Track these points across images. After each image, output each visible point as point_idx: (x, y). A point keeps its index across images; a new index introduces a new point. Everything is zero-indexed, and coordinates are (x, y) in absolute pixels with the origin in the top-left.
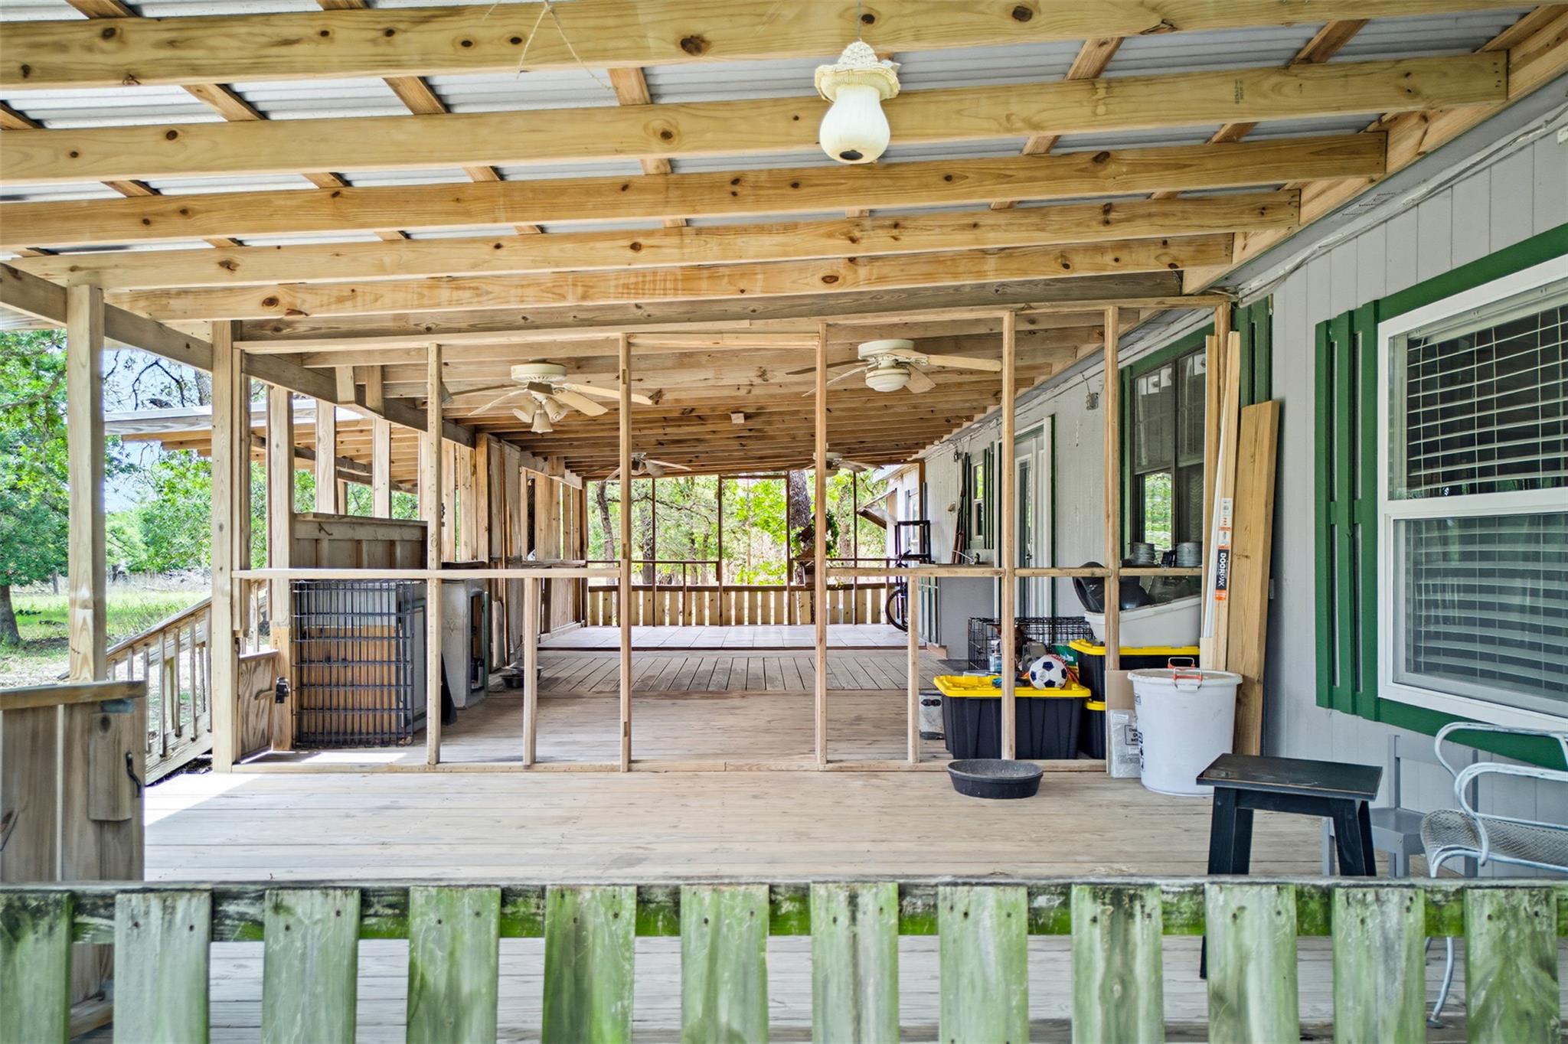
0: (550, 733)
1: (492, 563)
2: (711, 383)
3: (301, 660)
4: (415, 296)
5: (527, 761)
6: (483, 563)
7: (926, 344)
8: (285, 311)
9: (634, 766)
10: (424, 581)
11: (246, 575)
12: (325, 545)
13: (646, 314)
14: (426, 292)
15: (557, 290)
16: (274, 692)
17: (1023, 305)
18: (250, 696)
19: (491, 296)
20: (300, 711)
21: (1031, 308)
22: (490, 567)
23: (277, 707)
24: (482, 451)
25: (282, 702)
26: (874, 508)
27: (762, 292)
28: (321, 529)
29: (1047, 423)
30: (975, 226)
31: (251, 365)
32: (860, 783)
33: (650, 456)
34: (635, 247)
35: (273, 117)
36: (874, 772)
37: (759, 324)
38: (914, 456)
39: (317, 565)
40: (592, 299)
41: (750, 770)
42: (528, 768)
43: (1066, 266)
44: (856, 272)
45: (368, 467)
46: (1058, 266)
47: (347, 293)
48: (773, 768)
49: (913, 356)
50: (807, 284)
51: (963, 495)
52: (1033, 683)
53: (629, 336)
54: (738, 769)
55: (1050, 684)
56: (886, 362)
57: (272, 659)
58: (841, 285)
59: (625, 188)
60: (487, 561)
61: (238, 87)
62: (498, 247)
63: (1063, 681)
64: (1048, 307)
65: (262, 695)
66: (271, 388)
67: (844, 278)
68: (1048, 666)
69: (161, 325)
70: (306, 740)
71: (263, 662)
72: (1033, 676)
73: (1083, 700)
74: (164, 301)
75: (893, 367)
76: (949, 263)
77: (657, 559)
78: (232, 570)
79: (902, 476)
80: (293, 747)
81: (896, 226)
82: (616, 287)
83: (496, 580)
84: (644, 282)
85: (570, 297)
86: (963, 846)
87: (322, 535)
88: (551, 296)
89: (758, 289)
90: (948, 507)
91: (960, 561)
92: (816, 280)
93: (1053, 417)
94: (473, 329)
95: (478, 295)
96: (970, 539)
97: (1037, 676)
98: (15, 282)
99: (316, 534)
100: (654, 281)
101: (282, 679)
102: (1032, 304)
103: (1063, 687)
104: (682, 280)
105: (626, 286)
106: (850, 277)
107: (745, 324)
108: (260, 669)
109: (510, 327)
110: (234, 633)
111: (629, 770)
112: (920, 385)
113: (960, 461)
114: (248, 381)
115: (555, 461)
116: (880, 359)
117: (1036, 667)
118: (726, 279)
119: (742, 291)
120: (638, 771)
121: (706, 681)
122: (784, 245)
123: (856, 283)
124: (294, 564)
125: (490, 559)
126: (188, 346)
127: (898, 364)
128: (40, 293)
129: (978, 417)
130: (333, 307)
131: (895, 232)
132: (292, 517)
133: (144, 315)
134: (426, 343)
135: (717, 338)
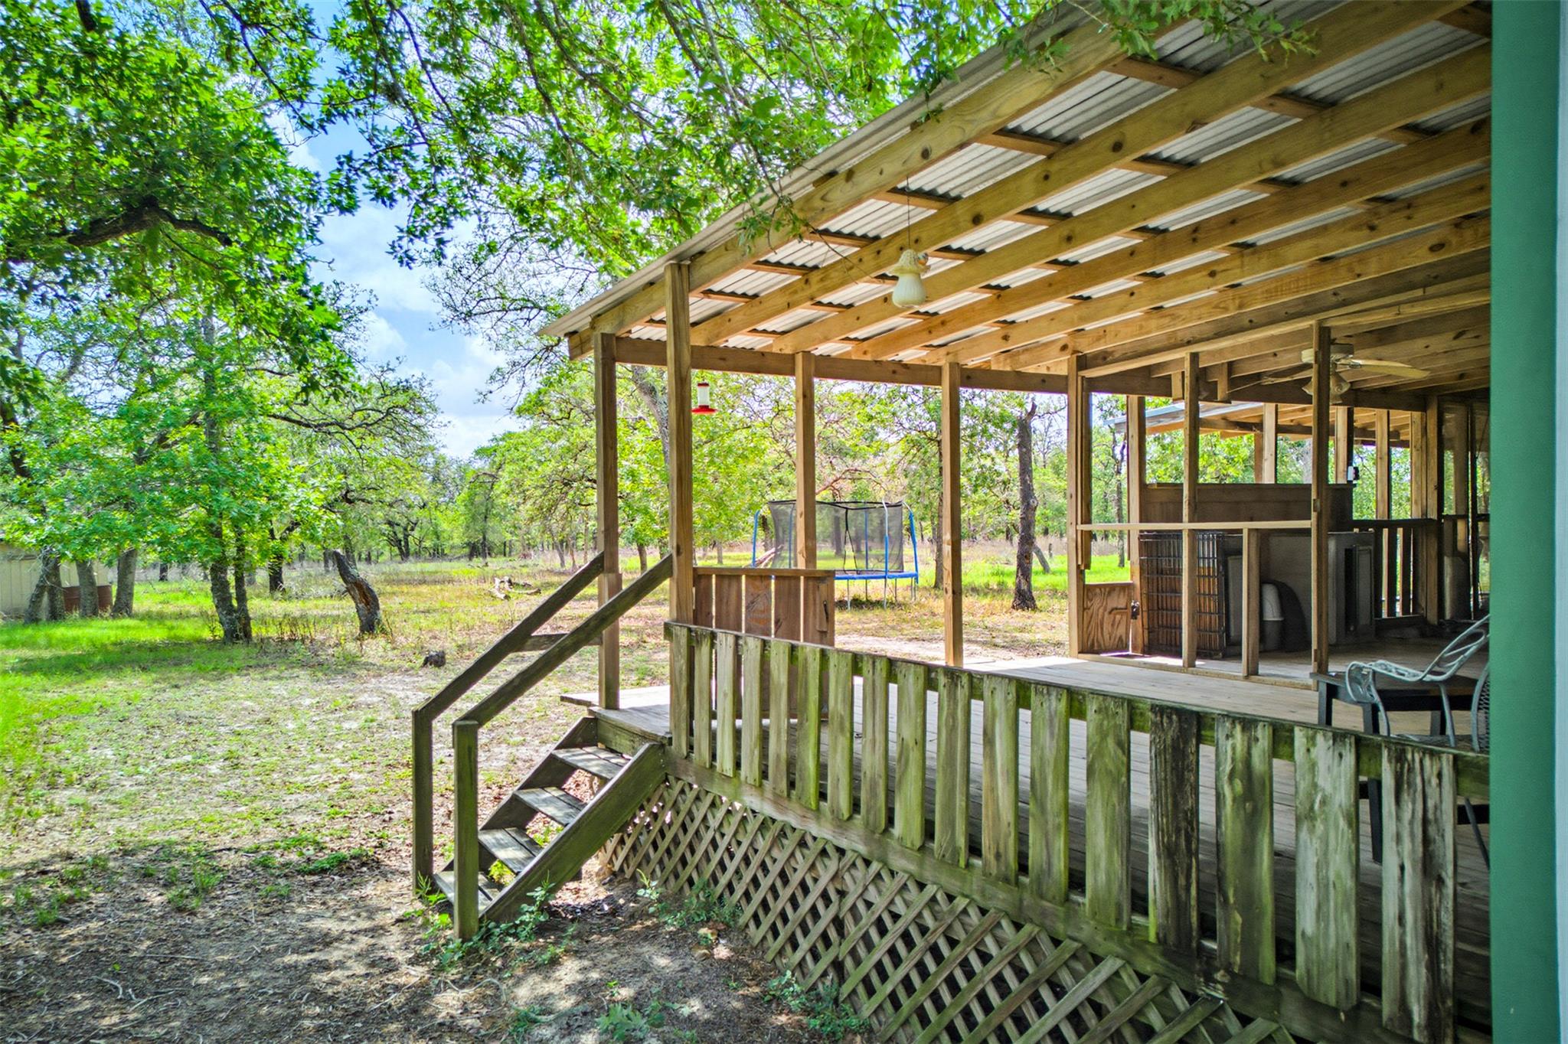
6: (1431, 519)
8: (1071, 352)
11: (1086, 527)
13: (1341, 300)
15: (1222, 305)
16: (1131, 609)
23: (1132, 621)
24: (1432, 412)
25: (1135, 618)
27: (1378, 271)
34: (1212, 274)
35: (988, 250)
37: (1431, 290)
40: (1250, 305)
42: (1246, 677)
47: (1102, 333)
50: (1417, 257)
53: (1320, 322)
57: (1125, 587)
59: (1132, 254)
60: (1435, 517)
61: (955, 245)
62: (1132, 294)
65: (1115, 612)
67: (1451, 243)
69: (1019, 372)
70: (1157, 649)
74: (1016, 358)
80: (1144, 652)
82: (1262, 293)
85: (1231, 307)
88: (1218, 310)
89: (1373, 270)
92: (1425, 252)
94: (1219, 335)
100: (1289, 283)
101: (1135, 602)
105: (1269, 291)
107: (1419, 293)
108: (1115, 595)
109: (1242, 330)
110: (1078, 567)
114: (1089, 396)
119: (1359, 275)
122: (1317, 246)
124: (1143, 519)
125: (1441, 516)
126: (1045, 381)
130: (1095, 344)
132: (1143, 486)
133: (1008, 369)
134: (1184, 354)
135: (1395, 310)
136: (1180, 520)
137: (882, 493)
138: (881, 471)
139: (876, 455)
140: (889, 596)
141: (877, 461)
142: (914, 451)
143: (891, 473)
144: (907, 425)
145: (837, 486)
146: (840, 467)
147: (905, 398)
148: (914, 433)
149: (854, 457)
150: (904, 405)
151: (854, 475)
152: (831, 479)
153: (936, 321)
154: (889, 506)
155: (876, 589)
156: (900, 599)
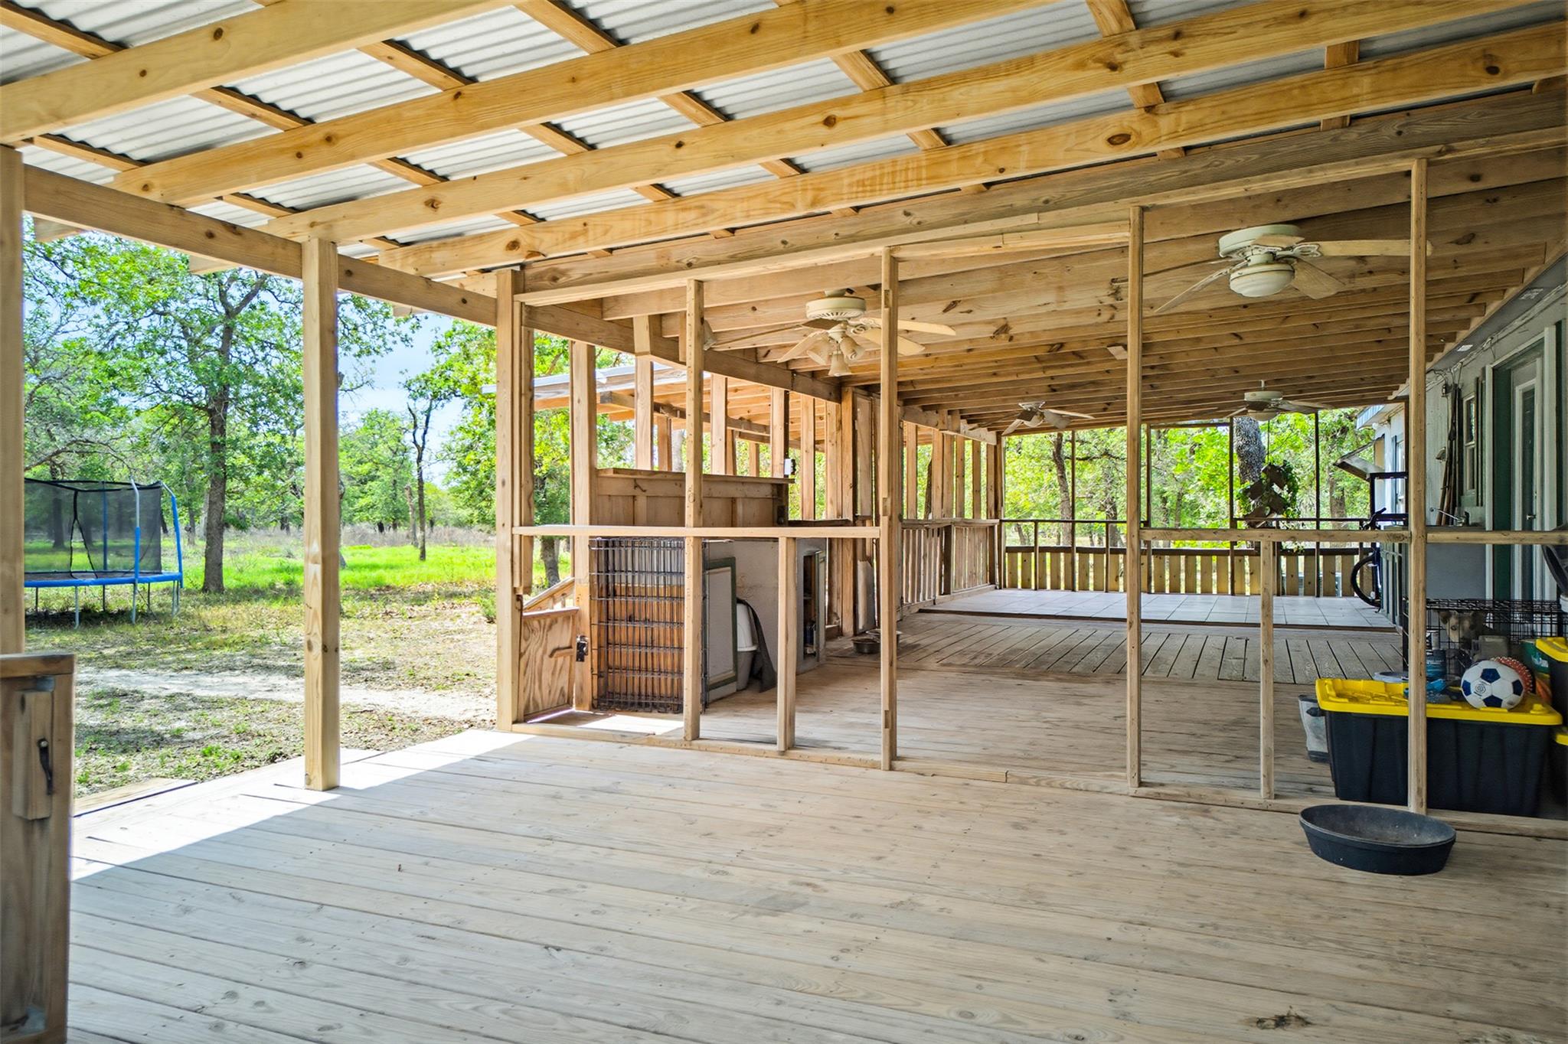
0: (853, 710)
1: (857, 520)
2: (1051, 308)
3: (606, 618)
4: (643, 223)
5: (780, 746)
6: (847, 521)
7: (1309, 226)
8: (526, 254)
9: (897, 764)
10: (682, 539)
12: (642, 502)
13: (915, 222)
14: (653, 217)
15: (785, 199)
16: (575, 650)
17: (1437, 148)
18: (544, 652)
19: (716, 214)
20: (604, 672)
21: (1450, 150)
22: (854, 525)
23: (578, 664)
24: (847, 404)
25: (582, 660)
26: (1354, 459)
27: (1029, 168)
28: (636, 486)
29: (1549, 334)
30: (1303, 15)
31: (532, 317)
32: (1176, 819)
33: (1048, 404)
34: (829, 122)
36: (1204, 807)
37: (1049, 217)
38: (1395, 394)
39: (634, 522)
40: (830, 203)
41: (1038, 784)
42: (783, 753)
43: (1493, 70)
44: (1155, 125)
45: (766, 428)
46: (1476, 71)
47: (579, 227)
48: (1068, 785)
49: (1299, 246)
50: (1088, 150)
51: (1451, 437)
52: (1468, 698)
53: (892, 249)
54: (1023, 782)
55: (1493, 702)
56: (1256, 257)
57: (571, 616)
58: (1136, 144)
59: (755, 29)
60: (851, 518)
62: (679, 145)
63: (1517, 699)
64: (1482, 146)
65: (557, 653)
66: (573, 343)
67: (1139, 135)
68: (1490, 676)
69: (428, 280)
70: (608, 701)
71: (560, 620)
72: (1467, 687)
73: (1550, 731)
74: (427, 255)
75: (1267, 263)
76: (1296, 92)
77: (1076, 519)
78: (512, 526)
79: (1389, 421)
80: (593, 707)
81: (1177, 36)
82: (850, 185)
83: (864, 540)
84: (882, 175)
85: (799, 205)
86: (1263, 954)
87: (637, 492)
88: (779, 205)
89: (1023, 164)
90: (1437, 454)
91: (1445, 523)
92: (1101, 144)
93: (1559, 325)
94: (737, 259)
95: (704, 215)
96: (1461, 493)
97: (1473, 689)
98: (235, 238)
99: (630, 491)
100: (894, 173)
101: (582, 637)
102: (1455, 145)
103: (1515, 708)
104: (927, 167)
105: (861, 183)
106: (1146, 131)
107: (1032, 219)
108: (556, 627)
109: (772, 253)
110: (514, 590)
111: (891, 768)
112: (1317, 287)
113: (1450, 395)
114: (530, 334)
115: (946, 415)
116: (1248, 254)
117: (1472, 676)
118: (980, 159)
119: (1002, 171)
120: (902, 771)
121: (1075, 660)
123: (1157, 140)
124: (598, 520)
125: (855, 517)
126: (464, 301)
127: (1274, 258)
128: (266, 249)
129: (1463, 334)
130: (568, 244)
131: (1175, 45)
132: (594, 473)
133: (412, 271)
134: (685, 281)
135: (996, 240)
136: (682, 523)
137: (124, 471)
138: (124, 445)
139: (114, 425)
140: (141, 603)
141: (118, 432)
142: (175, 421)
143: (140, 447)
144: (165, 387)
145: (59, 461)
146: (62, 437)
147: (162, 353)
148: (175, 398)
149: (84, 426)
150: (162, 361)
151: (83, 448)
152: (50, 451)
153: (313, 135)
154: (141, 488)
155: (120, 596)
156: (155, 608)
